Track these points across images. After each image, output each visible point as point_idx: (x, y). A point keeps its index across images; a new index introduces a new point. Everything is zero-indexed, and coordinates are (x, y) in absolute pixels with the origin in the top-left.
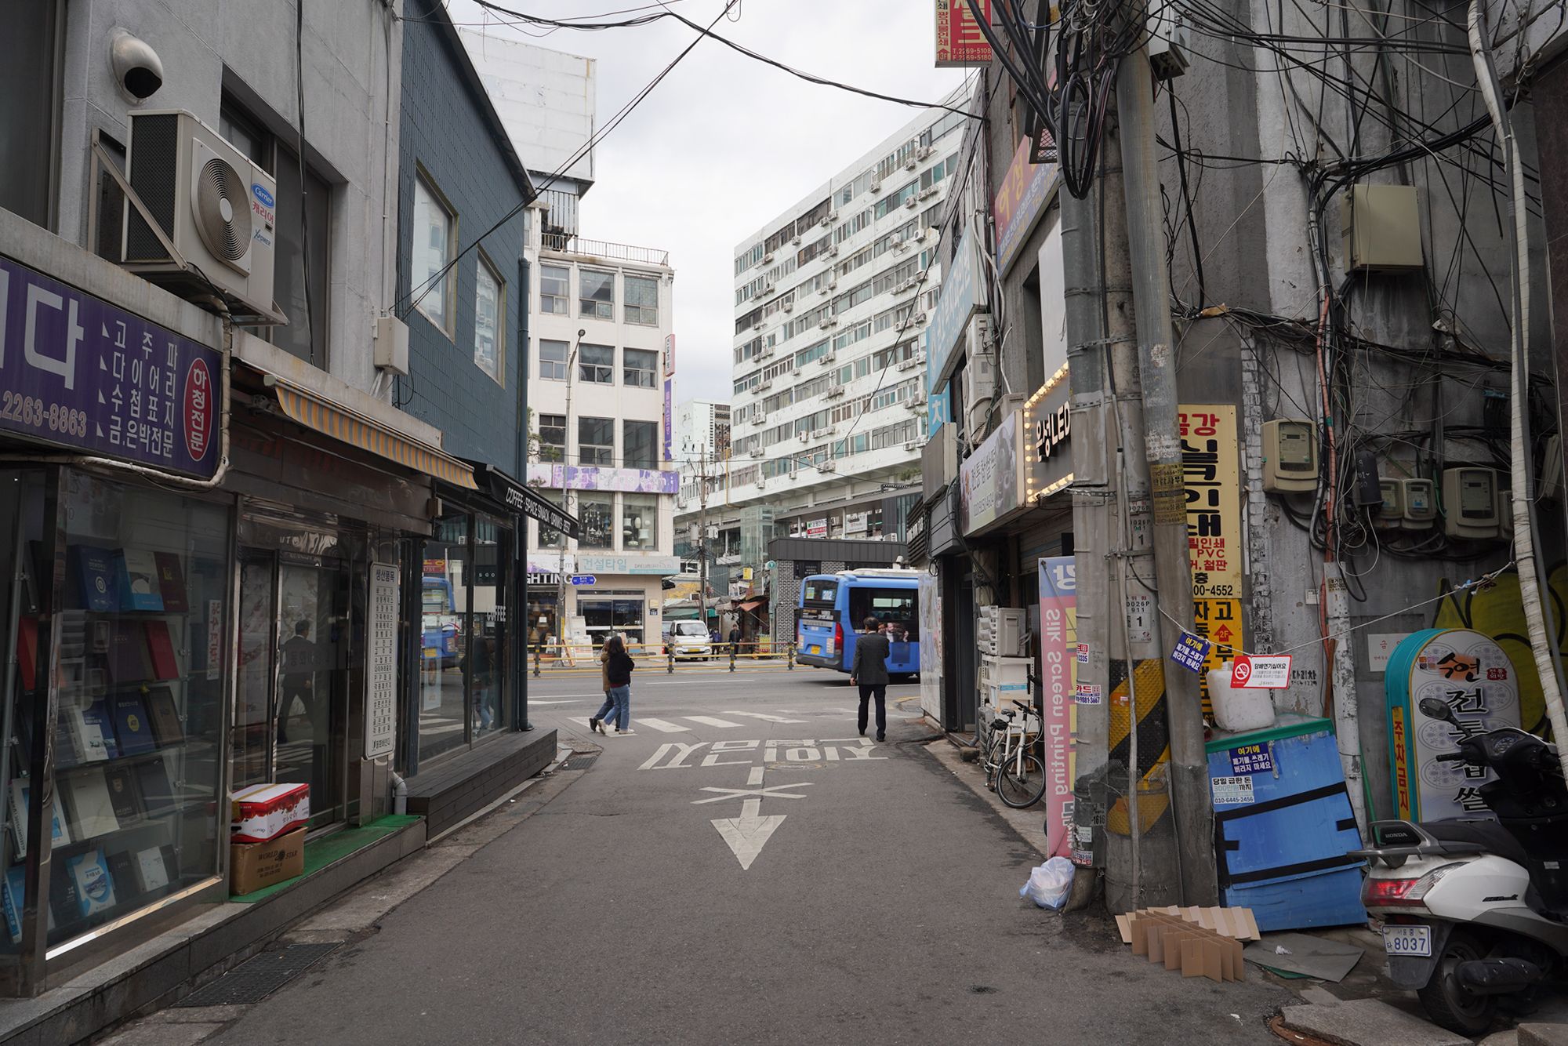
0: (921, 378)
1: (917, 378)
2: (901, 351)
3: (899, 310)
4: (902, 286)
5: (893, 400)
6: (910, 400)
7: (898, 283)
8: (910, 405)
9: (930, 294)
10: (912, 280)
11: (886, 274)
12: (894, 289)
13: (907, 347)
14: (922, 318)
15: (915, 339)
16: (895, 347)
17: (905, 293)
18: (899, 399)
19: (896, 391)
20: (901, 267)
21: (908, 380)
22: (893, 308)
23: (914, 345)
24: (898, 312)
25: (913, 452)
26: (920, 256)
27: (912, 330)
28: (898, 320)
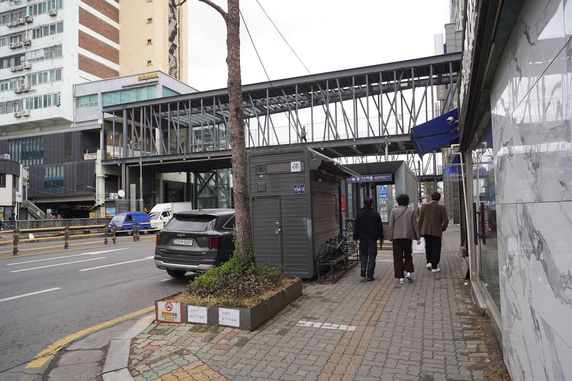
0: (26, 77)
1: (24, 77)
2: (13, 61)
3: (13, 37)
4: (15, 23)
5: (7, 88)
6: (18, 89)
7: (11, 22)
8: (18, 91)
9: (34, 30)
10: (22, 20)
11: (4, 15)
12: (9, 24)
13: (17, 59)
14: (28, 43)
15: (23, 54)
16: (9, 58)
17: (17, 28)
18: (11, 87)
19: (9, 83)
20: (14, 13)
21: (17, 78)
22: (8, 35)
23: (22, 58)
24: (11, 38)
25: (20, 119)
26: (28, 9)
27: (21, 49)
28: (12, 42)
